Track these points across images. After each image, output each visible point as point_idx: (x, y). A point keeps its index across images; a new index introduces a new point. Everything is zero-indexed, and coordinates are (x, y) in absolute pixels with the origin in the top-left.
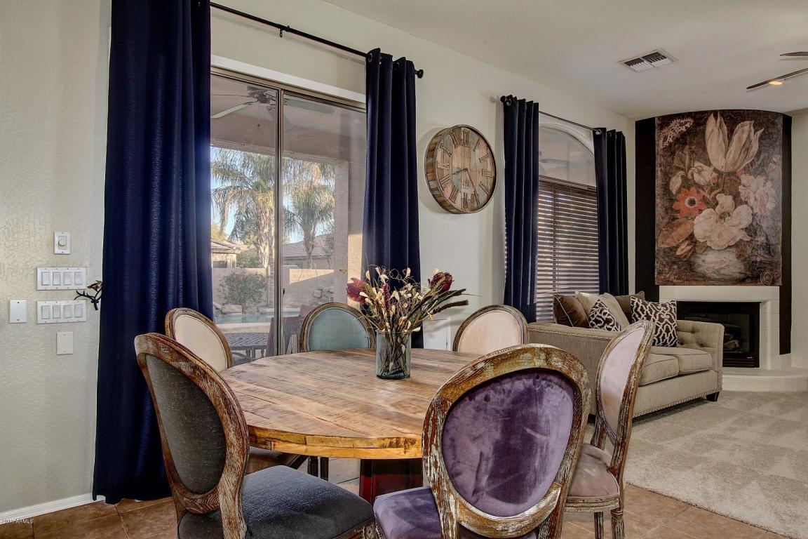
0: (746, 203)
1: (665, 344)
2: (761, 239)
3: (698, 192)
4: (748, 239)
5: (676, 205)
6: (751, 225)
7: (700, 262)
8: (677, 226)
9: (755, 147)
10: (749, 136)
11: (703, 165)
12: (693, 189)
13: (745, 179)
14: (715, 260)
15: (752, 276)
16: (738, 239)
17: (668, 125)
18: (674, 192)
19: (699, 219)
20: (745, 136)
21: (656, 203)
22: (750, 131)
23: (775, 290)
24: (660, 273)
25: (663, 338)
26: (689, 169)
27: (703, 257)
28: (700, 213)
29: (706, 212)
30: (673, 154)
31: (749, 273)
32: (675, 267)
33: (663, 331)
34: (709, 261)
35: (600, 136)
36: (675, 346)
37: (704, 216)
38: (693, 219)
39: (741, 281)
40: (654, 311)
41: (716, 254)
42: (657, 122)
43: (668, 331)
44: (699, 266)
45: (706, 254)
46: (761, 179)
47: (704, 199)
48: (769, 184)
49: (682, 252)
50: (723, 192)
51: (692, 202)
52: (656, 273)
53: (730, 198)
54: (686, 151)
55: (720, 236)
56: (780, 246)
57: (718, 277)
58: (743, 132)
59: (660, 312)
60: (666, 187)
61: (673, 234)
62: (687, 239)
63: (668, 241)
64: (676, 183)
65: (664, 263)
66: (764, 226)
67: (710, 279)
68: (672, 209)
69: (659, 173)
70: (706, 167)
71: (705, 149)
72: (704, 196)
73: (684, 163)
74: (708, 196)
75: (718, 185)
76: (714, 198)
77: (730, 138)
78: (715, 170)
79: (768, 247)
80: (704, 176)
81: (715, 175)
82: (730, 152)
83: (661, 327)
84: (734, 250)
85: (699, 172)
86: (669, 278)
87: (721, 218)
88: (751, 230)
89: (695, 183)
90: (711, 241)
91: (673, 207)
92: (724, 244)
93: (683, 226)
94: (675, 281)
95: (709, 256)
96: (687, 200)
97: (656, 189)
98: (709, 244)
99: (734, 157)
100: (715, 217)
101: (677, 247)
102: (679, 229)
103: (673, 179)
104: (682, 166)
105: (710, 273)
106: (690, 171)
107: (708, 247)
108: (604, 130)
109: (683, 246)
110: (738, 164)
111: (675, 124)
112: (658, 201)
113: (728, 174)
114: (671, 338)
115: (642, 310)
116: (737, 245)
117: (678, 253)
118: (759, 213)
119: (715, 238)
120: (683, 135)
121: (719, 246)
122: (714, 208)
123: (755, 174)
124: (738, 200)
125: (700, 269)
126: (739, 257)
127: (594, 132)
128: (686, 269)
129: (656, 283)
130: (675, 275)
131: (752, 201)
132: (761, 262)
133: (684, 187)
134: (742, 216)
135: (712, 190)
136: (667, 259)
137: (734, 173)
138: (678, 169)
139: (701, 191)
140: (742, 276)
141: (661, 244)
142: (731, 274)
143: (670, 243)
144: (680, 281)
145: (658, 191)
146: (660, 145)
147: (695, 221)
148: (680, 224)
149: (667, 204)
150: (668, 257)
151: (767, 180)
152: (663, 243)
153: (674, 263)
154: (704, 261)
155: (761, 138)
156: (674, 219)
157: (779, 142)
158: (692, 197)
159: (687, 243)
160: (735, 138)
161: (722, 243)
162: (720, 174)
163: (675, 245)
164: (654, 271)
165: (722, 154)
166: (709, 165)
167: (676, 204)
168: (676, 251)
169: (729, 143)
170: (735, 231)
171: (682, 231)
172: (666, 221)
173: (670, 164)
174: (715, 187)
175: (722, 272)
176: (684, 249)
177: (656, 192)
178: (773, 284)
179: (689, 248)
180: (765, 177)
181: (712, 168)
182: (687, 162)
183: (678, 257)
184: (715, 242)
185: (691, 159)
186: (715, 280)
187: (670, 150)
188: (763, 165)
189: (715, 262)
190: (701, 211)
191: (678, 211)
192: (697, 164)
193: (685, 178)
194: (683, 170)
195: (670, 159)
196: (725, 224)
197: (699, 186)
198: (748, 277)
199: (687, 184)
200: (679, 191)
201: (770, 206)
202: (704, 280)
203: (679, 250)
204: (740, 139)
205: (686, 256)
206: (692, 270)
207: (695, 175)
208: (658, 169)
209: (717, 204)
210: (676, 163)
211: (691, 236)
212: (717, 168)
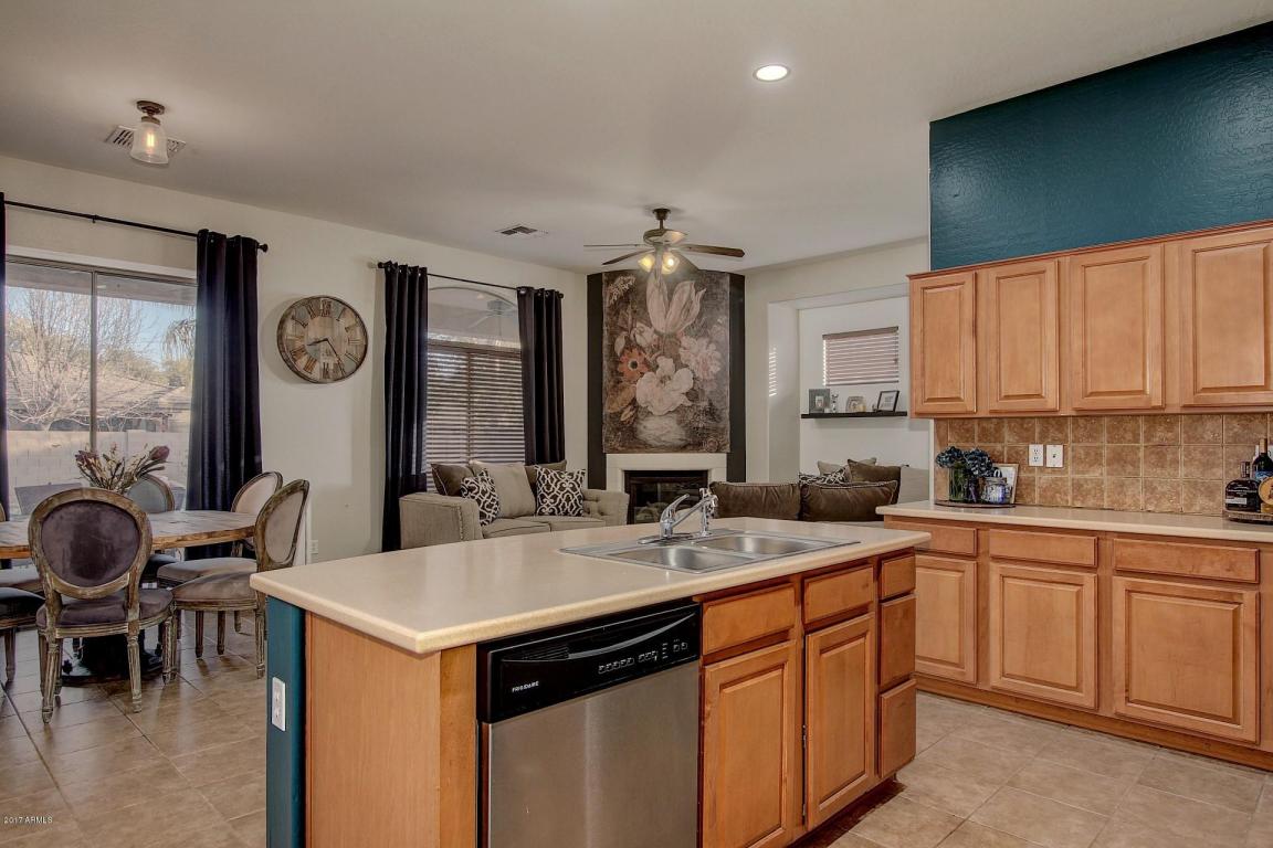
0: (687, 366)
1: (566, 514)
2: (704, 404)
3: (640, 354)
4: (690, 404)
5: (620, 368)
6: (693, 389)
7: (642, 429)
8: (621, 390)
9: (696, 308)
10: (690, 296)
11: (644, 326)
12: (635, 351)
13: (685, 341)
14: (656, 426)
15: (694, 443)
16: (678, 404)
17: (613, 281)
18: (618, 353)
19: (641, 382)
20: (685, 296)
21: (603, 366)
22: (691, 292)
23: (721, 459)
24: (607, 441)
25: (563, 507)
26: (632, 328)
27: (644, 423)
28: (641, 377)
29: (648, 375)
30: (617, 313)
31: (690, 440)
32: (620, 433)
33: (563, 501)
34: (650, 428)
35: (525, 295)
36: (579, 515)
37: (646, 380)
38: (635, 383)
39: (683, 448)
40: (555, 480)
41: (657, 419)
42: (604, 278)
43: (568, 500)
44: (641, 432)
45: (647, 420)
46: (704, 341)
47: (645, 362)
48: (713, 346)
49: (626, 418)
50: (664, 354)
51: (634, 365)
52: (603, 440)
53: (670, 362)
54: (629, 311)
55: (661, 401)
56: (728, 411)
57: (659, 444)
58: (683, 292)
59: (563, 481)
60: (612, 347)
61: (618, 398)
62: (630, 404)
63: (615, 405)
64: (620, 343)
65: (611, 429)
66: (707, 389)
67: (651, 446)
68: (617, 372)
69: (605, 333)
70: (646, 328)
71: (646, 309)
72: (646, 359)
73: (626, 323)
74: (648, 358)
75: (658, 347)
76: (655, 361)
77: (670, 299)
78: (655, 332)
79: (711, 412)
80: (645, 337)
81: (655, 336)
82: (671, 313)
83: (560, 496)
84: (675, 415)
85: (641, 333)
86: (615, 445)
87: (662, 382)
88: (693, 395)
89: (637, 345)
90: (652, 407)
91: (618, 369)
92: (664, 409)
93: (626, 390)
94: (620, 449)
95: (650, 422)
96: (630, 362)
97: (603, 350)
98: (650, 409)
99: (673, 319)
100: (656, 381)
101: (621, 412)
102: (623, 393)
103: (618, 340)
104: (625, 326)
105: (652, 442)
106: (633, 332)
107: (649, 412)
108: (528, 289)
109: (626, 412)
110: (678, 327)
111: (619, 281)
112: (605, 362)
113: (669, 336)
114: (572, 507)
115: (543, 479)
116: (676, 411)
117: (622, 419)
118: (701, 376)
119: (655, 403)
120: (627, 293)
121: (660, 412)
122: (654, 371)
123: (697, 336)
124: (678, 365)
125: (642, 436)
126: (679, 422)
127: (518, 292)
128: (629, 436)
129: (603, 451)
130: (620, 442)
131: (693, 364)
132: (704, 428)
133: (627, 348)
134: (683, 381)
135: (653, 352)
136: (613, 425)
137: (674, 335)
138: (622, 329)
139: (643, 353)
140: (682, 443)
141: (607, 410)
142: (672, 441)
143: (616, 407)
144: (624, 449)
145: (605, 351)
146: (607, 303)
147: (637, 385)
148: (624, 388)
149: (613, 366)
150: (614, 422)
151: (710, 342)
152: (609, 408)
153: (618, 429)
154: (645, 427)
155: (703, 299)
156: (619, 382)
157: (726, 302)
158: (634, 360)
159: (630, 407)
160: (675, 299)
162: (660, 336)
163: (619, 409)
164: (602, 438)
165: (662, 314)
166: (651, 326)
167: (620, 366)
168: (620, 417)
169: (669, 303)
170: (675, 395)
171: (625, 396)
172: (612, 383)
173: (615, 324)
174: (657, 348)
175: (663, 439)
176: (627, 415)
177: (603, 353)
178: (718, 451)
179: (632, 413)
180: (707, 340)
181: (653, 330)
182: (630, 322)
183: (623, 423)
184: (658, 407)
185: (633, 319)
186: (656, 447)
187: (615, 309)
188: (706, 326)
189: (656, 429)
190: (642, 374)
191: (622, 374)
192: (638, 324)
193: (628, 339)
194: (626, 330)
195: (615, 318)
196: (666, 388)
197: (641, 348)
198: (690, 444)
199: (630, 345)
200: (622, 353)
201: (715, 369)
202: (645, 447)
203: (623, 415)
204: (680, 300)
205: (629, 423)
206: (635, 437)
207: (637, 336)
208: (605, 328)
209: (658, 366)
210: (620, 322)
211: (634, 400)
212: (658, 329)
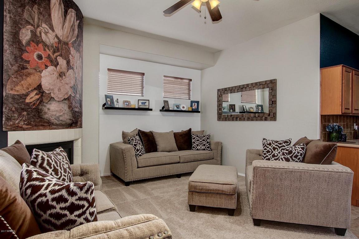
0: (73, 69)
2: (78, 96)
3: (45, 50)
4: (74, 95)
5: (25, 56)
6: (75, 85)
7: (46, 110)
9: (76, 31)
11: (48, 28)
12: (40, 45)
13: (72, 51)
14: (57, 109)
16: (69, 94)
18: (24, 42)
19: (45, 73)
21: (5, 48)
26: (38, 26)
27: (48, 106)
28: (46, 68)
29: (51, 68)
32: (25, 113)
34: (52, 110)
37: (49, 72)
38: (41, 72)
39: (71, 125)
44: (45, 113)
45: (51, 104)
47: (49, 57)
48: (81, 60)
49: (32, 100)
50: (61, 55)
51: (40, 57)
52: (4, 119)
53: (65, 62)
54: (35, 10)
55: (59, 90)
57: (58, 123)
60: (15, 35)
61: (22, 82)
62: (35, 89)
63: (18, 88)
65: (13, 109)
66: (79, 87)
67: (53, 124)
68: (22, 59)
70: (50, 31)
71: (50, 15)
72: (49, 55)
74: (51, 55)
75: (58, 49)
76: (56, 59)
77: (65, 16)
78: (57, 36)
79: (80, 102)
80: (49, 38)
81: (56, 40)
82: (65, 28)
84: (66, 102)
85: (46, 33)
86: (19, 123)
87: (60, 76)
88: (75, 89)
89: (43, 42)
90: (54, 94)
91: (23, 57)
93: (32, 77)
94: (25, 126)
95: (53, 105)
96: (36, 54)
97: (5, 34)
98: (52, 95)
99: (67, 32)
100: (56, 75)
101: (27, 95)
102: (28, 79)
103: (23, 31)
104: (31, 21)
105: (53, 120)
106: (39, 30)
107: (52, 98)
109: (33, 94)
110: (69, 38)
112: (6, 46)
113: (64, 43)
116: (68, 98)
117: (28, 100)
119: (56, 91)
121: (59, 98)
122: (56, 66)
123: (76, 50)
124: (69, 66)
125: (46, 116)
128: (34, 116)
129: (4, 129)
130: (24, 121)
131: (75, 68)
132: (78, 111)
133: (33, 41)
134: (71, 78)
135: (54, 52)
136: (16, 106)
137: (66, 44)
138: (28, 23)
139: (47, 50)
141: (8, 92)
142: (65, 120)
143: (20, 90)
144: (29, 126)
147: (42, 74)
148: (29, 74)
149: (17, 52)
150: (17, 103)
151: (80, 57)
152: (12, 89)
153: (23, 110)
154: (49, 109)
155: (79, 26)
156: (24, 68)
158: (40, 53)
159: (35, 92)
160: (68, 17)
161: (60, 96)
162: (60, 41)
163: (24, 92)
164: (2, 117)
165: (61, 25)
166: (53, 31)
168: (25, 99)
169: (65, 19)
170: (67, 87)
171: (31, 81)
172: (15, 68)
173: (20, 15)
174: (56, 49)
175: (61, 118)
176: (32, 97)
177: (4, 37)
179: (37, 97)
180: (79, 54)
181: (54, 34)
182: (36, 20)
183: (28, 104)
185: (39, 19)
186: (57, 125)
188: (79, 45)
189: (57, 111)
190: (47, 67)
191: (28, 62)
192: (44, 25)
193: (34, 33)
194: (32, 25)
195: (19, 10)
196: (62, 81)
197: (45, 45)
199: (36, 39)
200: (28, 43)
202: (48, 125)
203: (28, 98)
205: (34, 104)
206: (40, 117)
207: (43, 35)
209: (58, 64)
210: (26, 15)
211: (39, 87)
212: (58, 35)
